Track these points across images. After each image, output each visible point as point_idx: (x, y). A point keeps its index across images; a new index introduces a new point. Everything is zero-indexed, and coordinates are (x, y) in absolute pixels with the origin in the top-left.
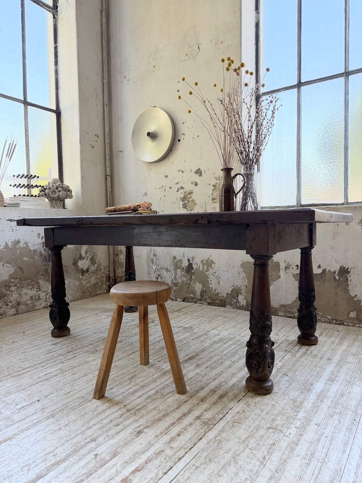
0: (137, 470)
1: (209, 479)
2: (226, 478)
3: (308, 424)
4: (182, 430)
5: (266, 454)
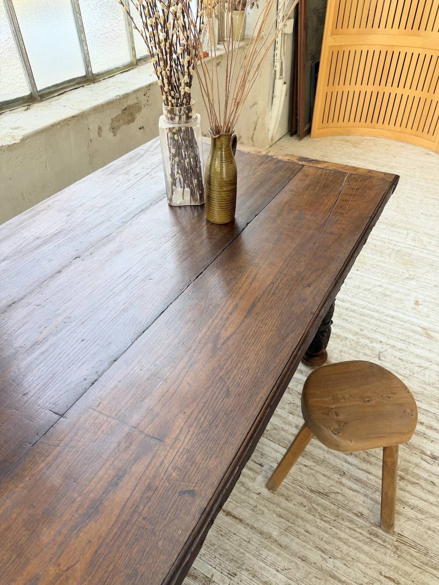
3: (364, 335)
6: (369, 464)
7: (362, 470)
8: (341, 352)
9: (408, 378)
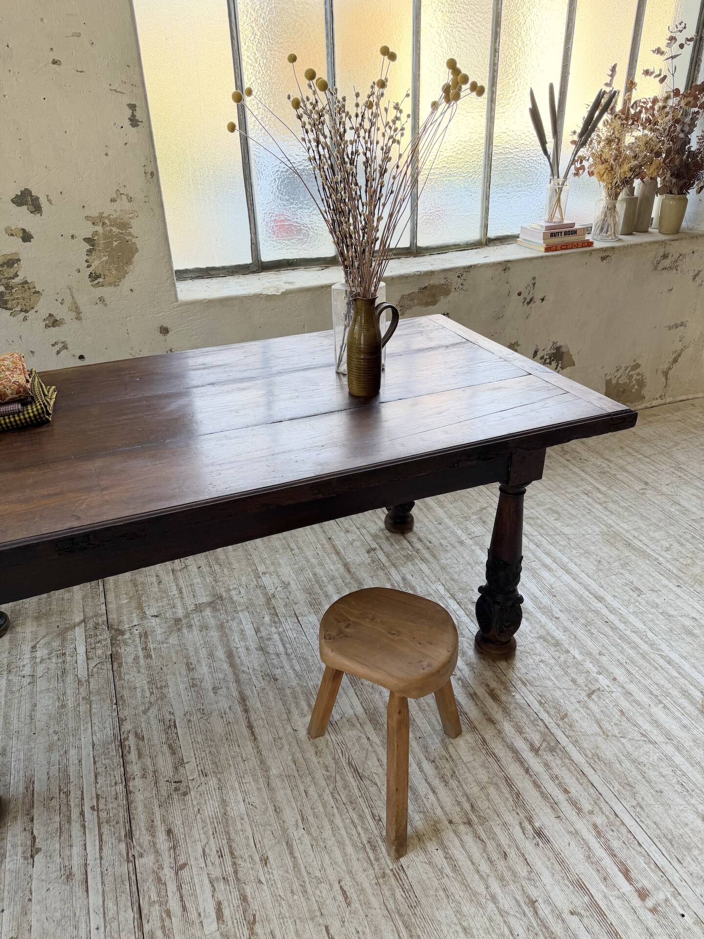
0: (626, 873)
1: (662, 804)
2: (667, 788)
3: (598, 661)
4: (557, 782)
5: (637, 729)
6: (443, 784)
7: (429, 783)
8: (542, 661)
9: (607, 736)
